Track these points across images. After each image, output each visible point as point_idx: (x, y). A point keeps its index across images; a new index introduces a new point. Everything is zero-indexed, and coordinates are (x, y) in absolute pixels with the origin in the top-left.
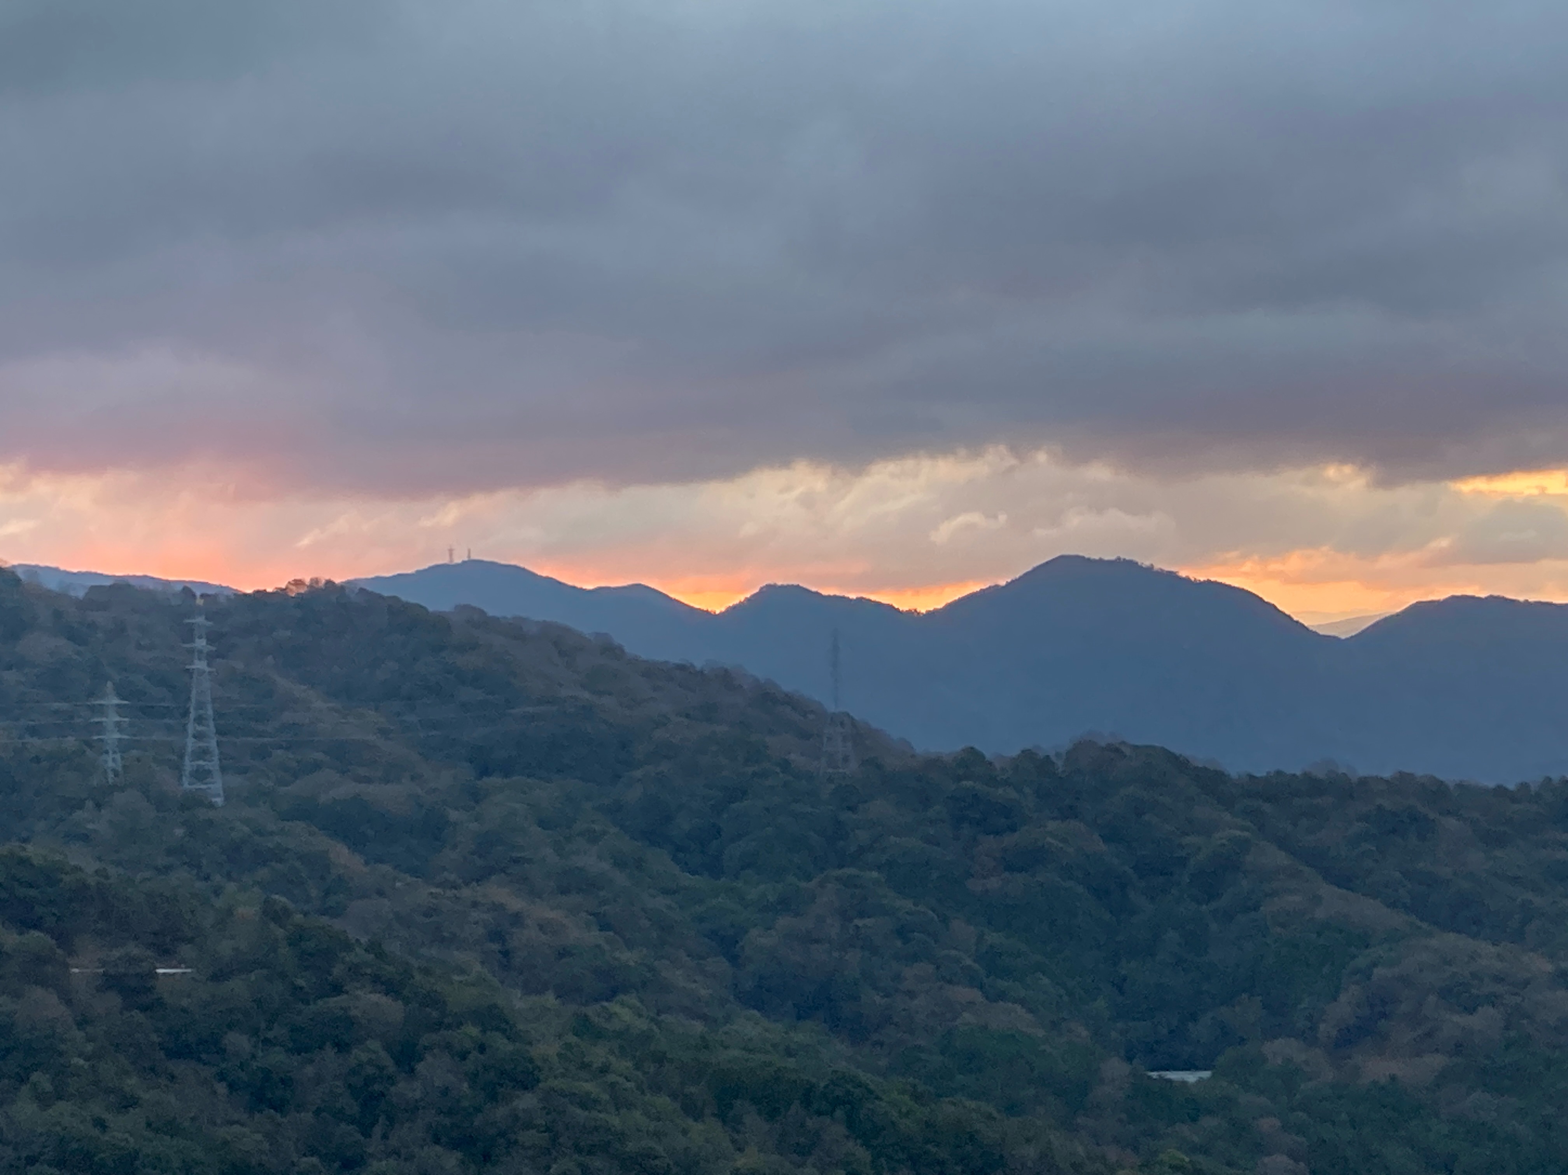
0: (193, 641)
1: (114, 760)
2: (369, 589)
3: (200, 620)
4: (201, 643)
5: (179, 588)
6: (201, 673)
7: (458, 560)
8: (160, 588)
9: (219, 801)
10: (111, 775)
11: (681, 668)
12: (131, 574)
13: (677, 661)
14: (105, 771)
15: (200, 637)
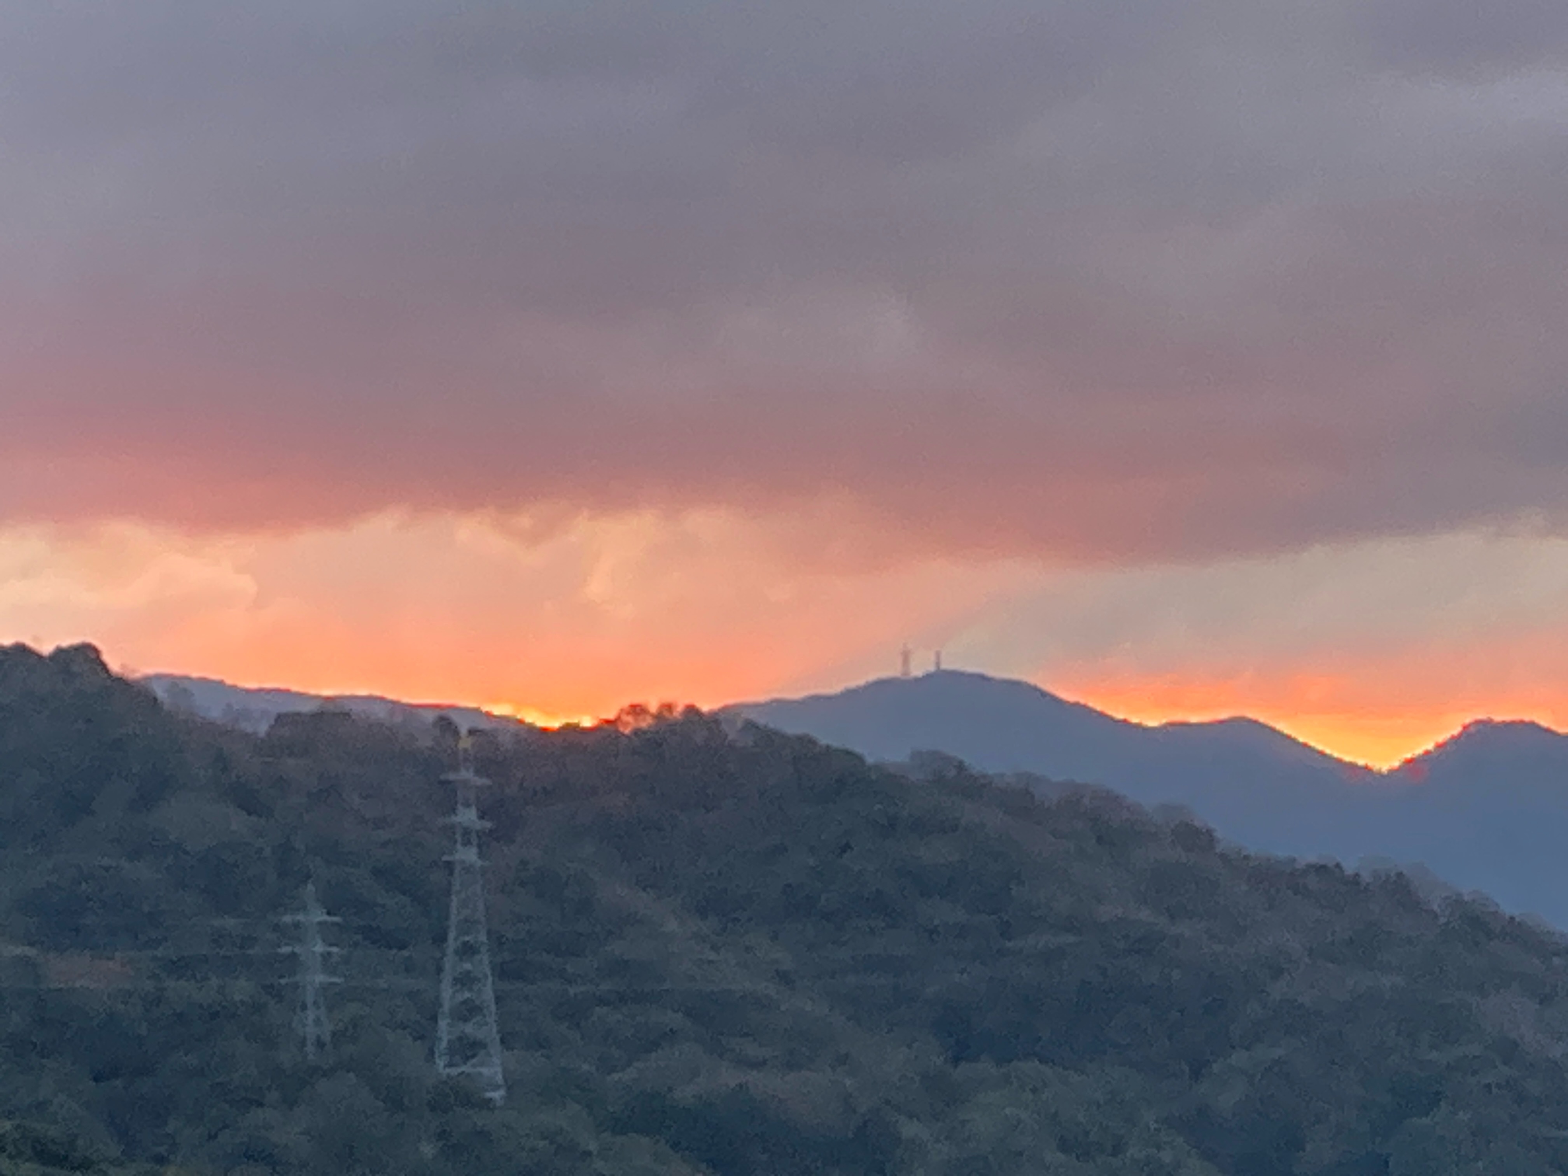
0: (454, 811)
1: (317, 1022)
2: (761, 721)
3: (466, 774)
4: (468, 816)
5: (430, 717)
6: (468, 869)
7: (917, 670)
8: (398, 719)
9: (497, 1095)
10: (310, 1048)
11: (1320, 869)
12: (347, 692)
13: (1312, 858)
14: (303, 1042)
15: (467, 805)
